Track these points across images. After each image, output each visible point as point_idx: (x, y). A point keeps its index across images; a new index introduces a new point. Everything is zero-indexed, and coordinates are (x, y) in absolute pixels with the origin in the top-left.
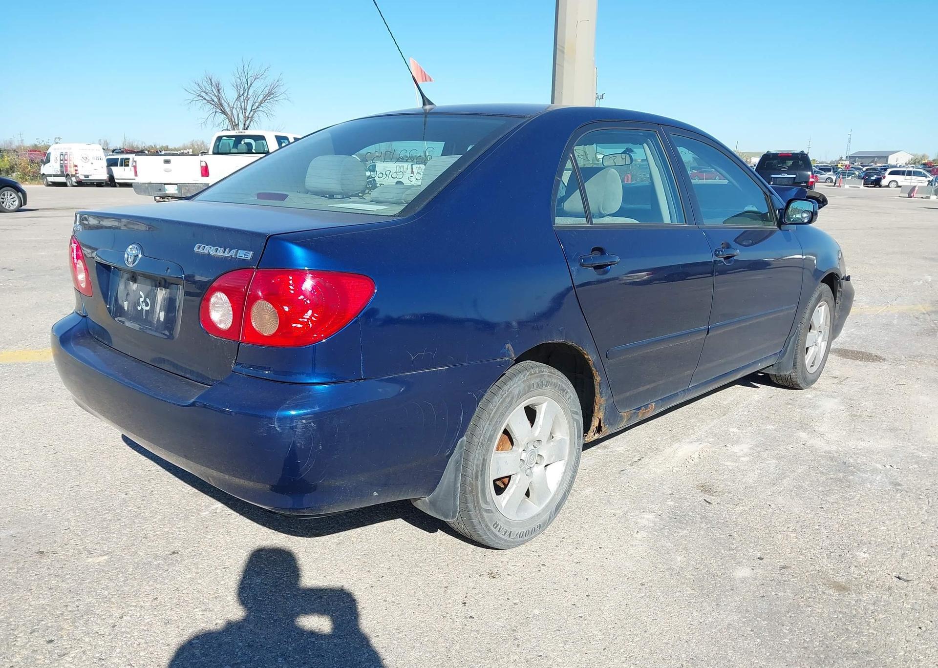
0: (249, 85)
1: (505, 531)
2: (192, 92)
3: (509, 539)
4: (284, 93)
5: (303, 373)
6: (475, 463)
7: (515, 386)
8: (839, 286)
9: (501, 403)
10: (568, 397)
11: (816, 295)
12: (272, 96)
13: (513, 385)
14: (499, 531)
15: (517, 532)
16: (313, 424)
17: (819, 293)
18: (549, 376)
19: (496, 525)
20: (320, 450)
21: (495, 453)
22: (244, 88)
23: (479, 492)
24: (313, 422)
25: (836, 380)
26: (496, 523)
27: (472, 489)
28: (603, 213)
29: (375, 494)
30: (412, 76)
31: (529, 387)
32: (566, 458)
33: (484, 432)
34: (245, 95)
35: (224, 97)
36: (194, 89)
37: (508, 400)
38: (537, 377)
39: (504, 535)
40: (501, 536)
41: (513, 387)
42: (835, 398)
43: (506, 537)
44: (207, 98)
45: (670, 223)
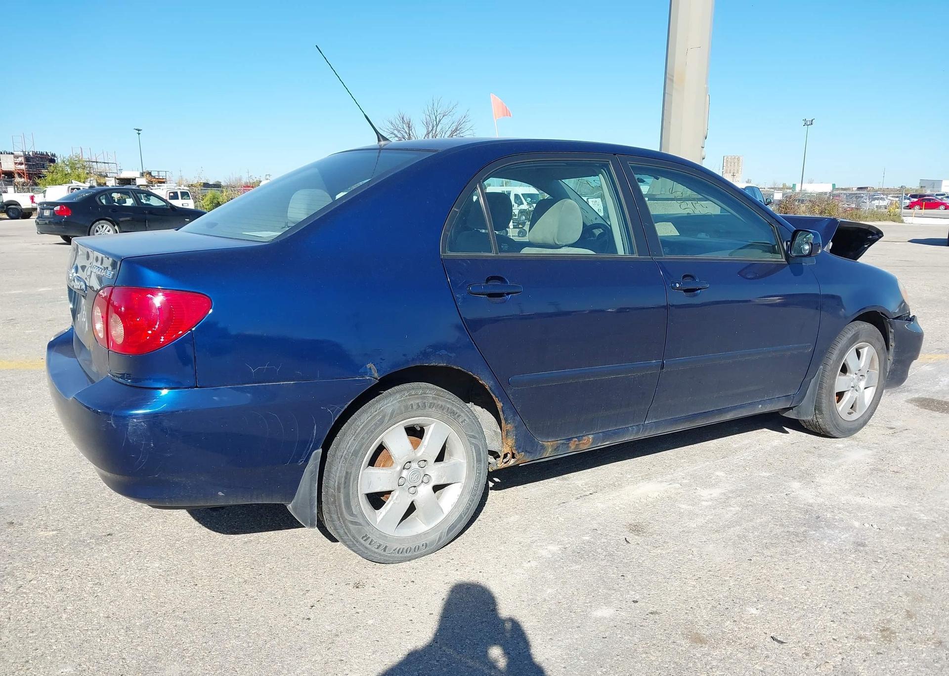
0: (437, 121)
1: (379, 545)
2: (386, 130)
3: (384, 553)
4: (470, 129)
5: (150, 379)
6: (338, 475)
7: (388, 405)
8: (889, 326)
9: (369, 421)
10: (460, 420)
11: (850, 335)
12: (458, 132)
13: (386, 404)
14: (370, 544)
15: (395, 548)
16: (143, 424)
17: (854, 333)
18: (434, 398)
19: (366, 538)
20: (152, 448)
21: (364, 469)
22: (433, 125)
23: (343, 504)
24: (143, 422)
25: (891, 431)
26: (366, 535)
27: (335, 500)
28: (558, 243)
29: (220, 494)
30: (365, 114)
31: (406, 408)
32: (463, 481)
33: (348, 446)
34: (434, 132)
35: (414, 134)
36: (388, 128)
37: (378, 418)
38: (418, 398)
39: (377, 548)
40: (373, 549)
41: (385, 406)
42: (871, 449)
43: (380, 551)
44: (399, 136)
45: (623, 254)
